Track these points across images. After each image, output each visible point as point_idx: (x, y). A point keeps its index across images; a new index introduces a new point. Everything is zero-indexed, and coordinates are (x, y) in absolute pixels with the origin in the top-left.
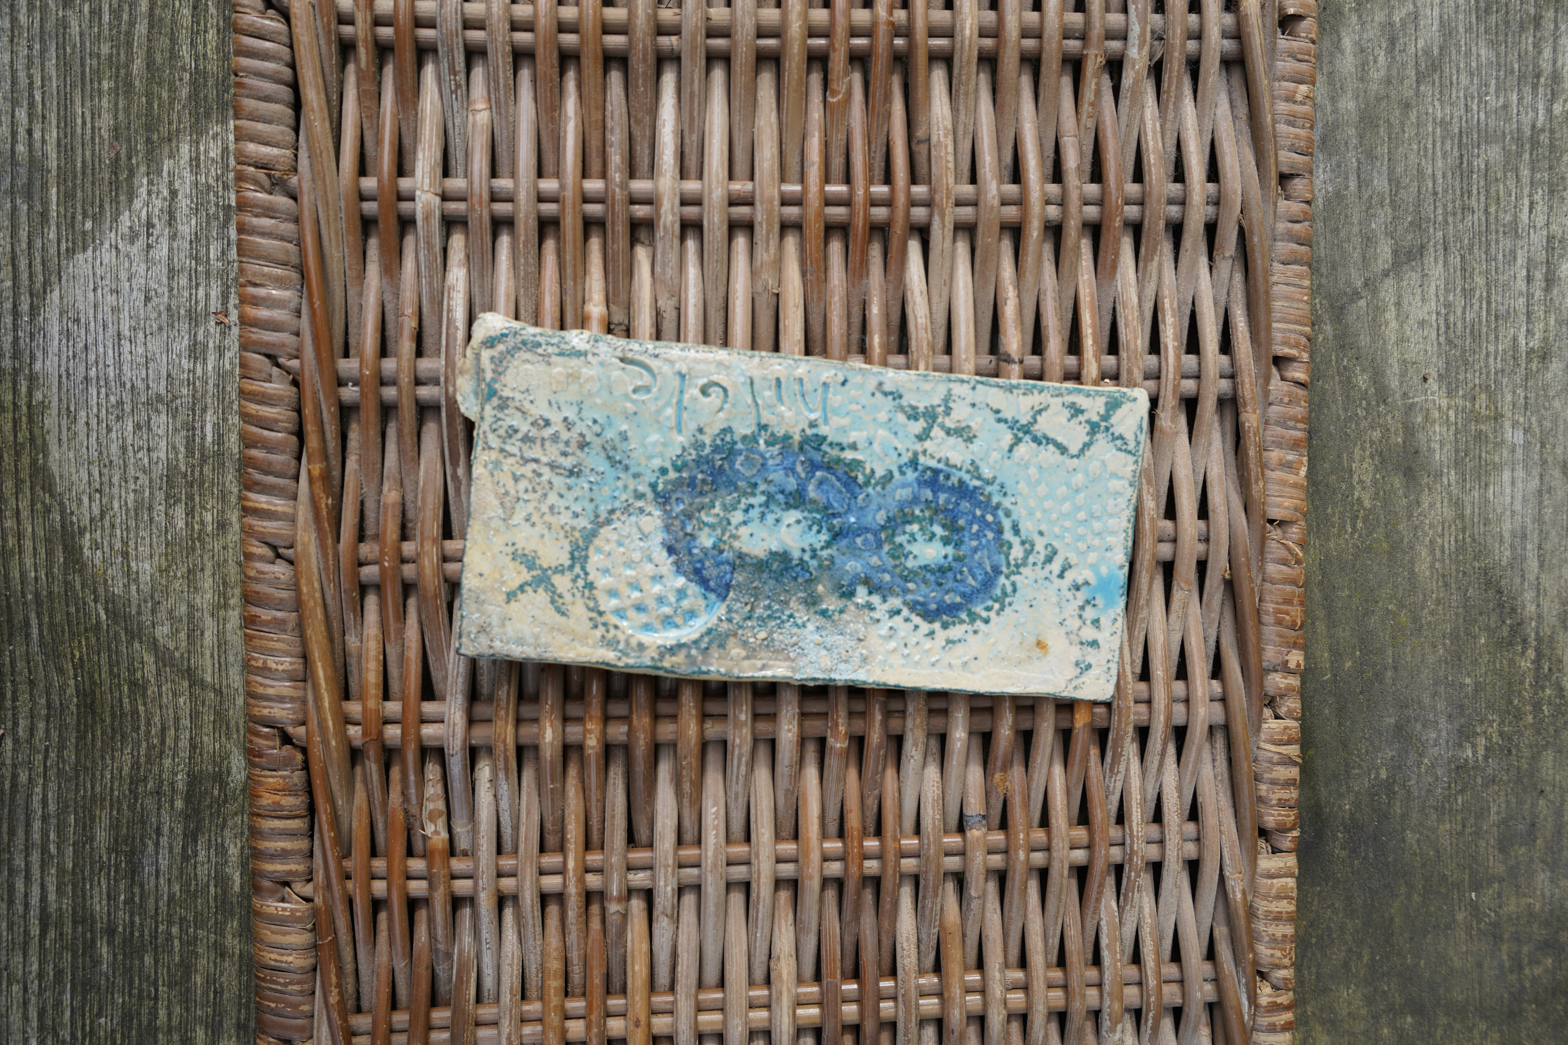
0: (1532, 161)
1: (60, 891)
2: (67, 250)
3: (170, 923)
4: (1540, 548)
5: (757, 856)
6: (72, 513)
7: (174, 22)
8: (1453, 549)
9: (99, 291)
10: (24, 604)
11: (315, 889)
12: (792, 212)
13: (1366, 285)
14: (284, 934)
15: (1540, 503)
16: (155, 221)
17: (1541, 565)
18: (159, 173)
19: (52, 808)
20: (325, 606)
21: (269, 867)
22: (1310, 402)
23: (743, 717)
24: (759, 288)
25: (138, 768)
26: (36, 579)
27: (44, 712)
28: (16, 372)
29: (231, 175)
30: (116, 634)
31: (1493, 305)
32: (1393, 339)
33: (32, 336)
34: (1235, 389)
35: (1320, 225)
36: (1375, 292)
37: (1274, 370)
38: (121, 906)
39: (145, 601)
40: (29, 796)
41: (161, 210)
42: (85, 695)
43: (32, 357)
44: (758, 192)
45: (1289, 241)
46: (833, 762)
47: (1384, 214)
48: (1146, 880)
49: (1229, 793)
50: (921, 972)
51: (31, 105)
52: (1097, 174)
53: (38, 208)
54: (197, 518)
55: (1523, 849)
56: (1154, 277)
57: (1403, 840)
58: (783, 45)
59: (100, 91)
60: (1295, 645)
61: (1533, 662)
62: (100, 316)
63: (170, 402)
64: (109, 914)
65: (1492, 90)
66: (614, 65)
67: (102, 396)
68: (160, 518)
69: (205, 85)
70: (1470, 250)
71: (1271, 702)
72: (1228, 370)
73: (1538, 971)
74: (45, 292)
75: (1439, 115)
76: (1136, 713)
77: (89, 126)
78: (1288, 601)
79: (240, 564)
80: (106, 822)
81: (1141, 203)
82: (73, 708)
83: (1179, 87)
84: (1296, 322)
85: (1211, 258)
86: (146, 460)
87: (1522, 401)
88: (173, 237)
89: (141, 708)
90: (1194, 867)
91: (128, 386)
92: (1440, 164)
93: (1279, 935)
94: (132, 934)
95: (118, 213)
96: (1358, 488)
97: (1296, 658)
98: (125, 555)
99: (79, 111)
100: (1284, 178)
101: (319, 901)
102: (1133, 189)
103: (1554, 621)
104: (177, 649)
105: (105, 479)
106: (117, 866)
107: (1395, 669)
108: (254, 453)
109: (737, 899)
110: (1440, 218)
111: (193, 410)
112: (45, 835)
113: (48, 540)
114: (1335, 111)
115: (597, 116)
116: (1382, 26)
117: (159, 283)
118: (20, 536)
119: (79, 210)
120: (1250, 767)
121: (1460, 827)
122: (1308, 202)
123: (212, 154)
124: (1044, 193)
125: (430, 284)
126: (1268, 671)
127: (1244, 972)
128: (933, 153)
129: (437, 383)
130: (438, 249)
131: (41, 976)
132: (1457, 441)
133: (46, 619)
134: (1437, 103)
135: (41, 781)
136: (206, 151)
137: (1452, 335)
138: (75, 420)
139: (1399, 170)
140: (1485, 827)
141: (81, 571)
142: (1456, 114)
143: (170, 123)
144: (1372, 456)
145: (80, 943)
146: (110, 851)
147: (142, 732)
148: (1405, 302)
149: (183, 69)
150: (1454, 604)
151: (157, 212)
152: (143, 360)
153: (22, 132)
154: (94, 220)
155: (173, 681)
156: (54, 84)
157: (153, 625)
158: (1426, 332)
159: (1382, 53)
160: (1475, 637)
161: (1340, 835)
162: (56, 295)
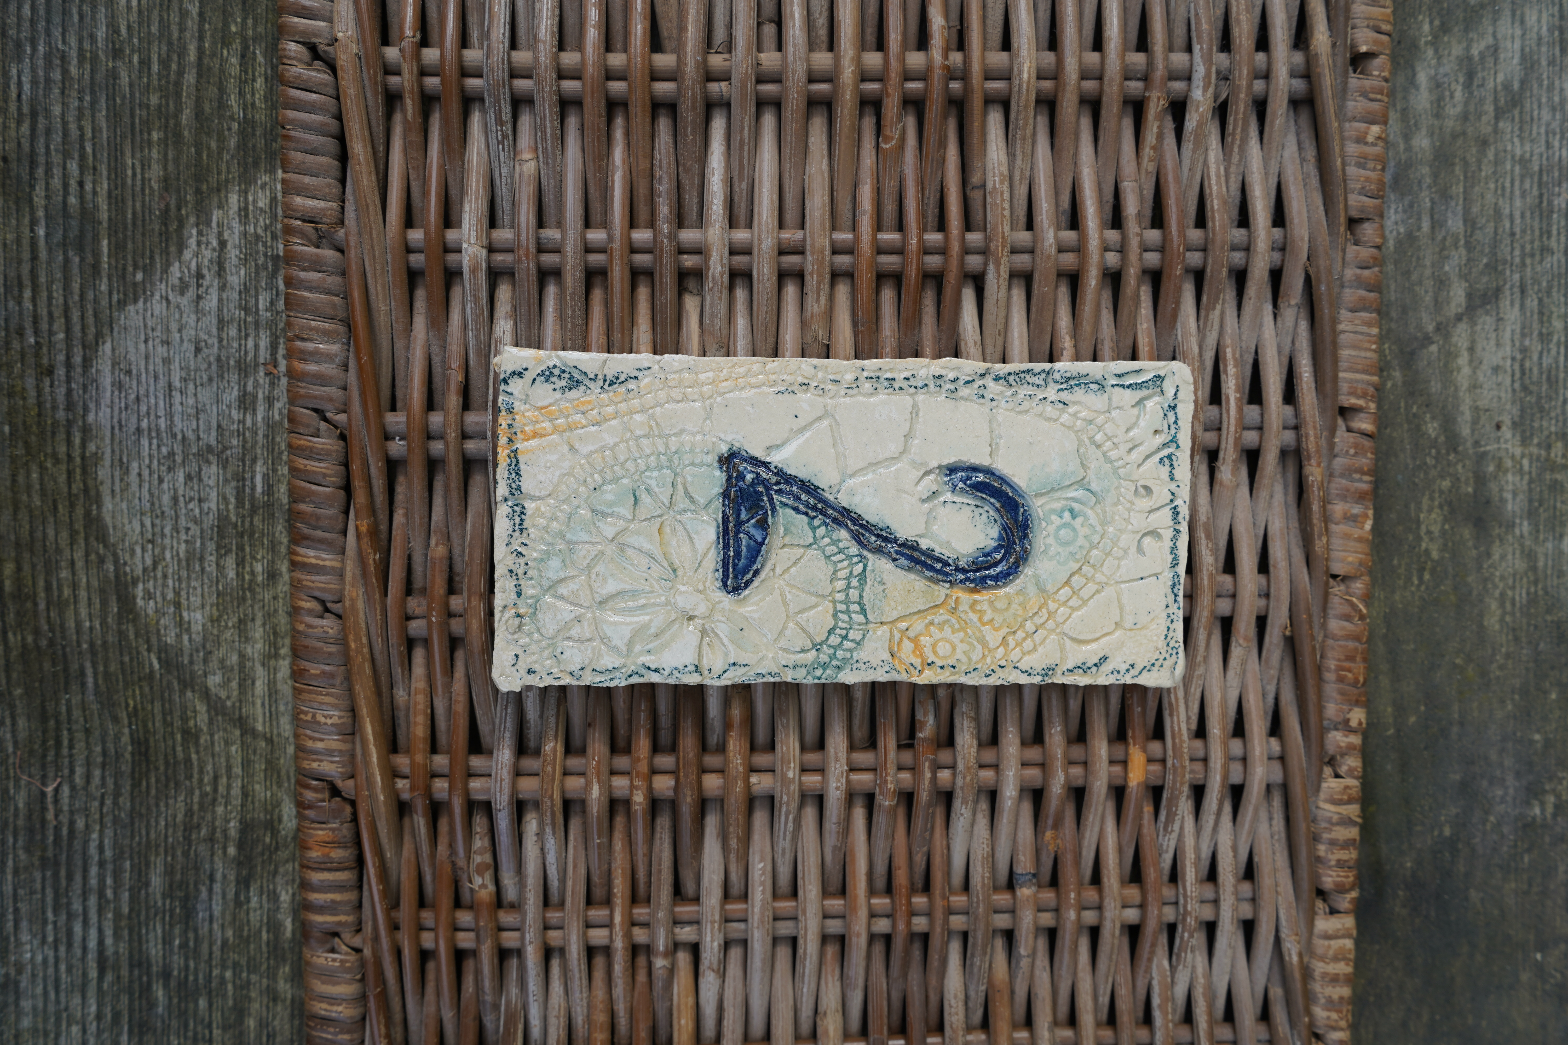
1: (117, 936)
2: (119, 301)
3: (224, 967)
5: (804, 913)
6: (125, 564)
7: (222, 71)
8: (1524, 602)
9: (150, 343)
10: (80, 653)
11: (364, 941)
12: (843, 260)
13: (1438, 329)
14: (335, 984)
16: (205, 271)
18: (208, 223)
19: (108, 854)
20: (373, 660)
21: (319, 918)
22: (1376, 452)
23: (791, 774)
24: (809, 339)
25: (192, 815)
26: (91, 628)
27: (100, 759)
28: (70, 423)
29: (279, 226)
30: (169, 683)
32: (1465, 385)
33: (85, 388)
34: (1299, 440)
35: (1390, 267)
36: (1447, 336)
37: (1340, 421)
38: (176, 950)
39: (197, 651)
40: (86, 842)
41: (211, 261)
42: (139, 743)
43: (86, 409)
44: (808, 242)
45: (1358, 288)
46: (881, 819)
47: (1457, 257)
48: (1199, 939)
49: (1286, 853)
50: (969, 1029)
51: (83, 157)
52: (1158, 220)
53: (90, 259)
54: (248, 569)
56: (1216, 326)
57: (1466, 899)
58: (835, 91)
59: (150, 143)
60: (1357, 703)
62: (151, 368)
63: (220, 454)
64: (164, 958)
66: (662, 111)
67: (154, 447)
68: (211, 569)
69: (254, 135)
70: (1549, 293)
71: (1331, 761)
72: (1292, 422)
74: (97, 344)
75: (1518, 152)
76: (1191, 773)
77: (139, 177)
78: (1351, 658)
79: (289, 614)
80: (160, 869)
81: (1204, 250)
82: (128, 756)
83: (1245, 129)
84: (1364, 372)
85: (1275, 305)
86: (197, 511)
88: (222, 288)
89: (194, 756)
90: (1249, 928)
91: (179, 437)
92: (1518, 203)
93: (1335, 997)
94: (186, 977)
95: (167, 265)
96: (1426, 539)
97: (1357, 716)
98: (178, 605)
99: (129, 162)
100: (1353, 223)
101: (367, 952)
102: (1195, 235)
104: (228, 698)
105: (158, 530)
106: (172, 911)
107: (1462, 724)
108: (303, 507)
109: (783, 953)
110: (1517, 260)
111: (243, 461)
112: (102, 880)
113: (102, 591)
114: (1409, 149)
115: (644, 164)
116: (1460, 60)
117: (209, 334)
118: (75, 586)
119: (130, 262)
120: (1308, 828)
121: (1525, 887)
122: (1378, 247)
123: (261, 204)
124: (1103, 240)
125: (477, 337)
126: (1328, 730)
127: (1299, 1035)
128: (989, 200)
129: (485, 437)
130: (485, 301)
131: (99, 1017)
132: (1530, 490)
133: (101, 668)
134: (1516, 140)
135: (98, 827)
136: (255, 201)
137: (1527, 381)
138: (127, 471)
139: (1475, 210)
140: (1552, 887)
141: (134, 621)
142: (1537, 151)
143: (219, 173)
144: (1441, 507)
145: (136, 986)
146: (164, 896)
147: (195, 780)
148: (1479, 347)
149: (232, 118)
150: (1524, 658)
151: (206, 262)
152: (194, 411)
153: (73, 184)
154: (145, 271)
155: (225, 730)
156: (105, 136)
157: (205, 675)
158: (1500, 379)
159: (1460, 88)
160: (1546, 693)
161: (1401, 893)
162: (108, 346)
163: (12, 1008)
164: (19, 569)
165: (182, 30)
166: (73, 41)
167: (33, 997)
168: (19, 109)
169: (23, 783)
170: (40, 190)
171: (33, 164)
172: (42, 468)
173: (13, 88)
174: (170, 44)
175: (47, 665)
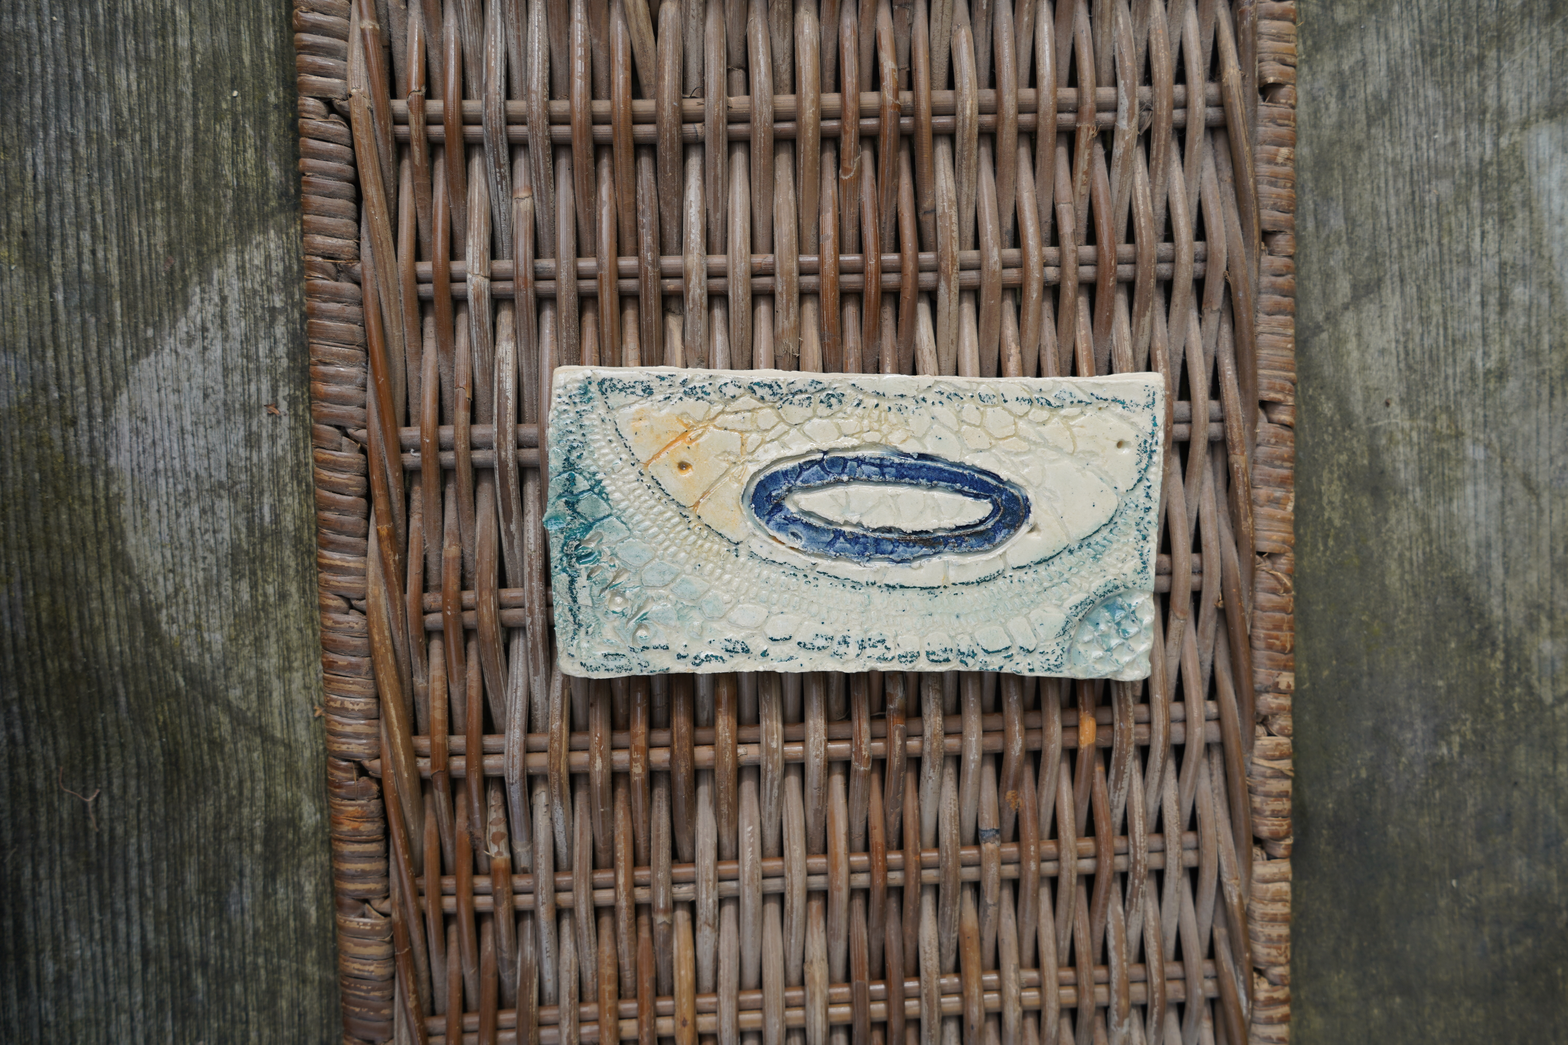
0: (1482, 194)
1: (157, 930)
2: (133, 356)
3: (256, 954)
4: (1504, 555)
5: (790, 870)
6: (149, 592)
7: (216, 144)
8: (1421, 561)
9: (163, 392)
10: (112, 675)
11: (392, 905)
12: (810, 281)
13: (1327, 318)
14: (366, 946)
15: (1503, 513)
16: (209, 325)
17: (1507, 572)
18: (210, 281)
19: (146, 856)
21: (350, 886)
22: (1295, 441)
23: (774, 745)
25: (221, 817)
26: (121, 652)
27: (135, 771)
28: (93, 468)
29: (274, 280)
30: (195, 698)
31: (1450, 331)
32: (1355, 367)
33: (106, 435)
34: (1224, 432)
36: (1336, 324)
37: (1261, 414)
38: (212, 941)
39: (218, 668)
40: (126, 847)
41: (214, 315)
42: (170, 755)
43: (107, 454)
44: (778, 265)
45: (1274, 293)
46: (857, 783)
47: (1341, 252)
48: (1149, 885)
49: (1225, 805)
50: (943, 973)
51: (94, 228)
53: (105, 319)
54: (260, 591)
55: (1500, 839)
56: (1147, 330)
57: (1385, 834)
59: (154, 212)
60: (1285, 668)
61: (1502, 663)
62: (164, 414)
63: (230, 488)
64: (202, 948)
65: (1440, 128)
67: (171, 485)
68: (227, 593)
69: (247, 200)
70: (1426, 280)
71: (1264, 721)
72: (1218, 415)
73: (1519, 950)
74: (115, 395)
75: (1390, 155)
76: (1137, 735)
77: (145, 243)
78: (1278, 627)
79: (300, 630)
80: (194, 867)
82: (160, 767)
85: (1200, 311)
86: (212, 541)
87: (1481, 419)
88: (225, 339)
89: (220, 764)
90: (1194, 874)
91: (193, 475)
92: (1393, 201)
93: (1275, 935)
94: (223, 965)
95: (175, 321)
96: (1328, 508)
97: (1286, 680)
98: (198, 627)
99: (136, 230)
100: (1266, 235)
101: (395, 915)
103: (1520, 623)
104: (249, 709)
105: (177, 560)
106: (206, 905)
107: (1371, 675)
108: (328, 515)
109: (772, 908)
110: (1395, 252)
111: (252, 494)
112: (141, 880)
113: (130, 618)
116: (1333, 75)
117: (216, 381)
118: (105, 615)
119: (141, 320)
120: (1245, 782)
121: (1438, 820)
123: (256, 262)
125: (482, 358)
126: (1260, 693)
127: (1242, 970)
131: (145, 1005)
132: (1420, 460)
133: (132, 688)
134: (1387, 144)
135: (135, 833)
136: (251, 260)
137: (1411, 361)
138: (147, 509)
139: (1354, 209)
140: (1463, 819)
141: (160, 644)
142: (1407, 153)
143: (217, 236)
144: (1340, 479)
145: (177, 975)
146: (199, 892)
147: (222, 785)
148: (1365, 333)
149: (227, 186)
150: (1424, 612)
151: (210, 317)
152: (205, 452)
153: (86, 252)
154: (155, 328)
155: (247, 738)
156: (113, 208)
157: (227, 689)
158: (1386, 360)
159: (1333, 100)
160: (1446, 642)
161: (1325, 832)
162: (125, 397)
163: (66, 1001)
164: (54, 602)
165: (178, 110)
166: (81, 125)
167: (85, 990)
168: (35, 188)
169: (66, 796)
170: (56, 260)
171: (50, 236)
172: (70, 509)
173: (29, 169)
174: (168, 122)
175: (83, 688)
